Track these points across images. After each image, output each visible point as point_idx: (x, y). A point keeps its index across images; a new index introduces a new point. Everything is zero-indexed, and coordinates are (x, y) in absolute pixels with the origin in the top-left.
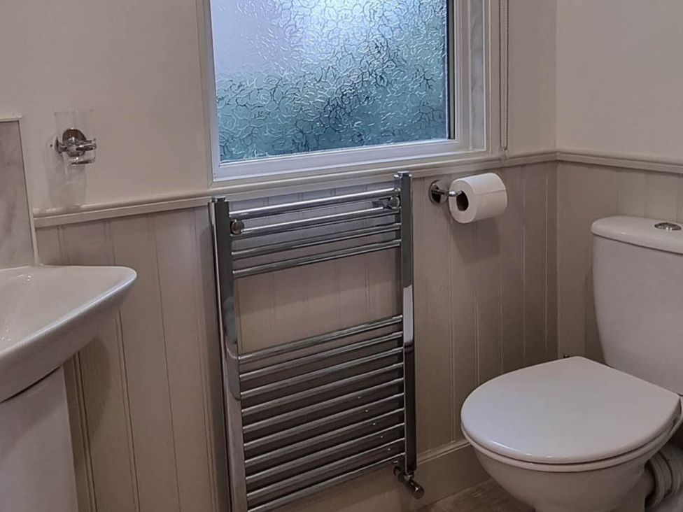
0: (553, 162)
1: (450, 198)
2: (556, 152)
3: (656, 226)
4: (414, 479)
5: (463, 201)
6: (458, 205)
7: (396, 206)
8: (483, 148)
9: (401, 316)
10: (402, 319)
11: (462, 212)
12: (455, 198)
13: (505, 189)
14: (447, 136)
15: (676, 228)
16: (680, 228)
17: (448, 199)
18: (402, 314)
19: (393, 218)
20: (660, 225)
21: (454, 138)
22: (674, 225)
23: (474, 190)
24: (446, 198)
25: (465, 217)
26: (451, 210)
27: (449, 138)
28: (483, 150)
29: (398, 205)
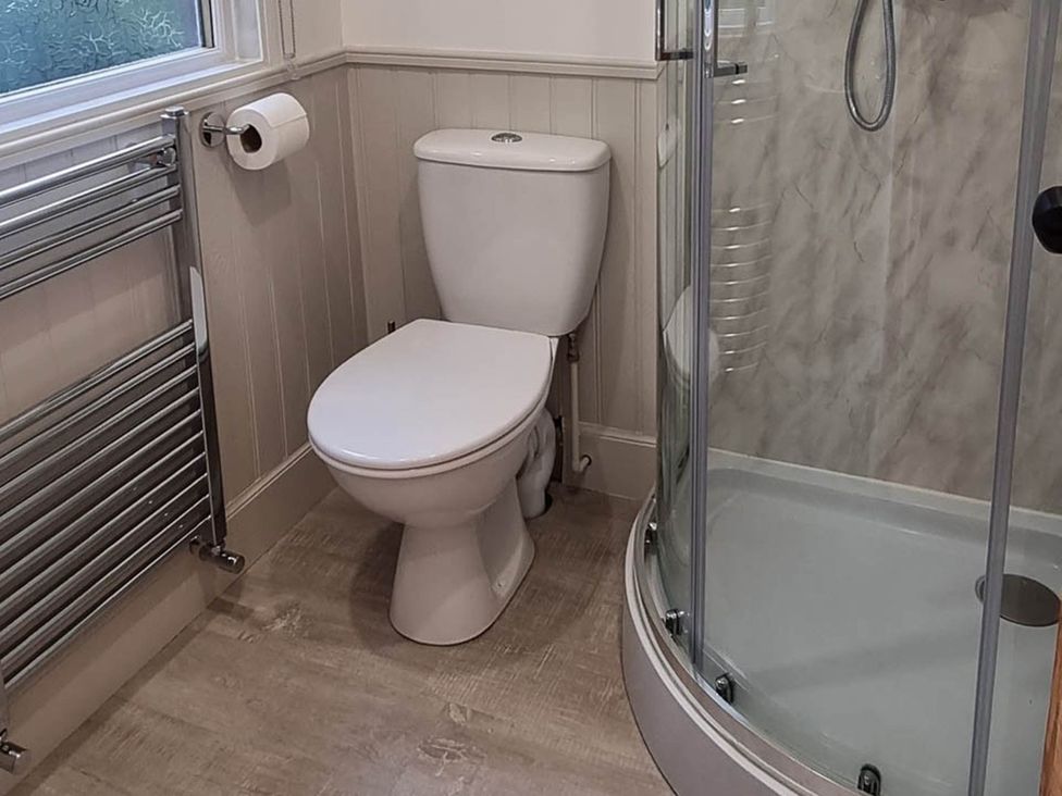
0: (344, 66)
1: (228, 136)
2: (343, 53)
3: (493, 139)
4: (225, 549)
5: (252, 139)
6: (243, 145)
7: (169, 162)
8: (258, 59)
9: (191, 321)
10: (192, 324)
11: (252, 155)
12: (238, 136)
13: (305, 114)
14: (200, 43)
15: (517, 139)
16: (520, 139)
17: (225, 138)
18: (191, 317)
19: (164, 181)
20: (498, 136)
21: (213, 46)
22: (514, 136)
23: (270, 123)
24: (222, 137)
25: (256, 161)
26: (231, 153)
27: (204, 46)
28: (258, 61)
29: (173, 160)
